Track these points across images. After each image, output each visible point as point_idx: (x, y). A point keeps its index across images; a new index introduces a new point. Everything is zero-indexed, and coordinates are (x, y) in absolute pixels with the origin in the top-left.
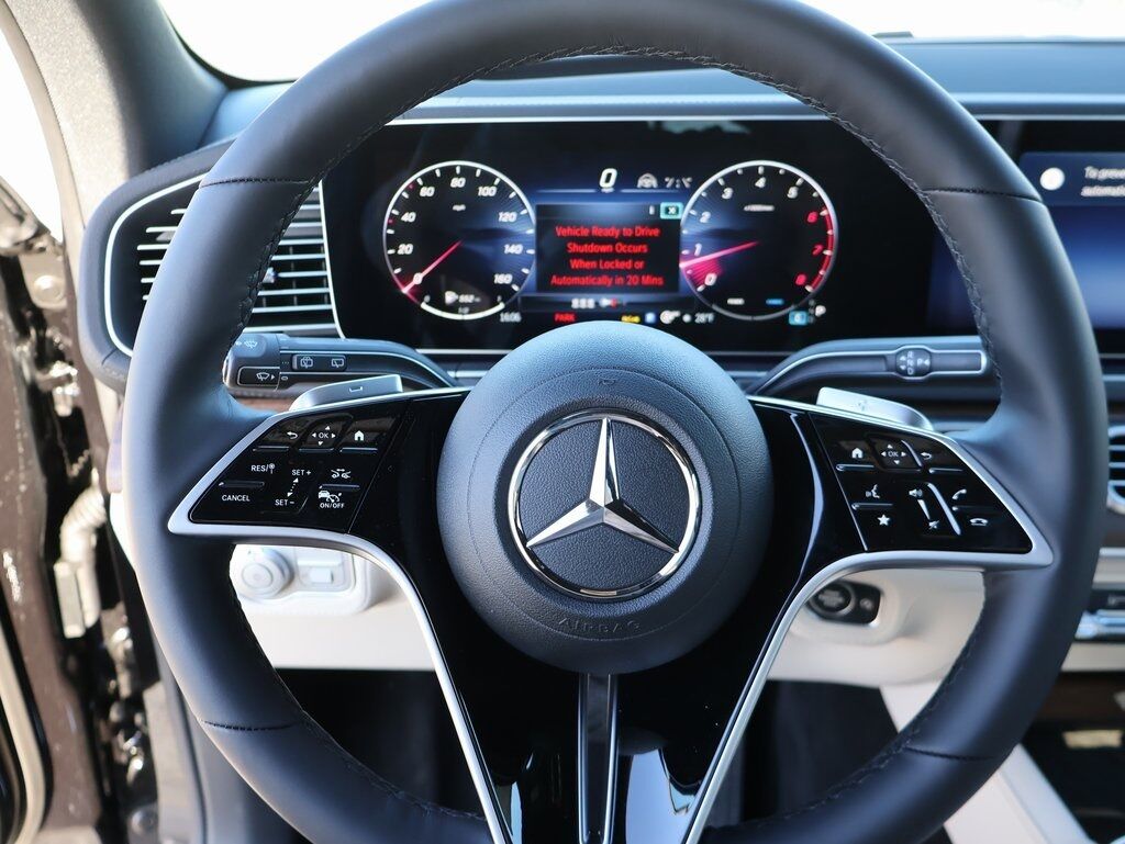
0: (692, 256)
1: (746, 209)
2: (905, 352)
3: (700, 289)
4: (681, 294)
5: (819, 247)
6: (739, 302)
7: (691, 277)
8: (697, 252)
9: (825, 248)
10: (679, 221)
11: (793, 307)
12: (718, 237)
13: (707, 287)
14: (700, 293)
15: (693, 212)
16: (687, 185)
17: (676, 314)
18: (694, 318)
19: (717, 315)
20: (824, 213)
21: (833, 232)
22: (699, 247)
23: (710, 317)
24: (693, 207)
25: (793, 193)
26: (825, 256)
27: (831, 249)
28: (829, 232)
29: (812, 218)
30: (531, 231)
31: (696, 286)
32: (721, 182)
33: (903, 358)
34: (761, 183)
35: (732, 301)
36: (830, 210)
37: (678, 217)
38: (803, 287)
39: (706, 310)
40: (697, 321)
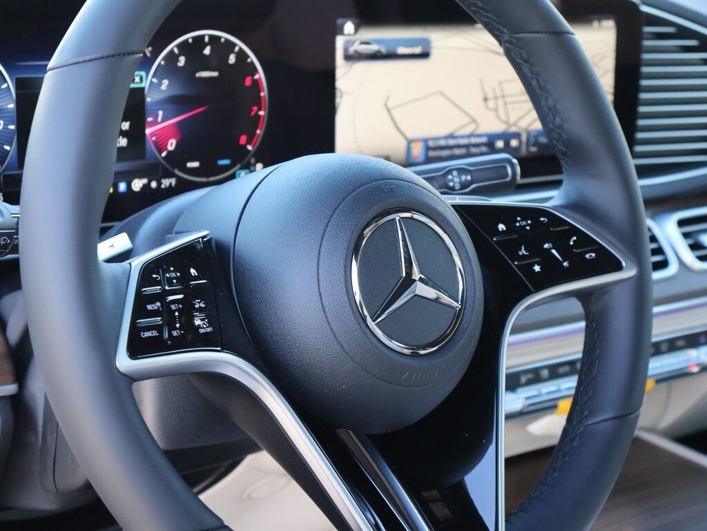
0: (155, 123)
1: (198, 75)
2: (450, 172)
3: (164, 154)
4: (148, 160)
5: (255, 108)
6: (195, 164)
7: (155, 143)
8: (160, 119)
9: (260, 109)
10: (142, 89)
11: (238, 166)
12: (177, 103)
13: (169, 152)
14: (163, 158)
15: (155, 80)
16: (149, 55)
17: (145, 181)
18: (159, 184)
19: (179, 179)
20: (256, 77)
21: (264, 94)
22: (161, 113)
23: (173, 181)
24: (154, 76)
25: (232, 59)
26: (260, 116)
27: (264, 110)
28: (262, 94)
29: (248, 82)
30: (12, 106)
31: (160, 153)
32: (176, 51)
33: (450, 177)
34: (207, 51)
35: (191, 165)
36: (261, 75)
37: (143, 85)
38: (245, 146)
39: (171, 175)
40: (163, 186)
